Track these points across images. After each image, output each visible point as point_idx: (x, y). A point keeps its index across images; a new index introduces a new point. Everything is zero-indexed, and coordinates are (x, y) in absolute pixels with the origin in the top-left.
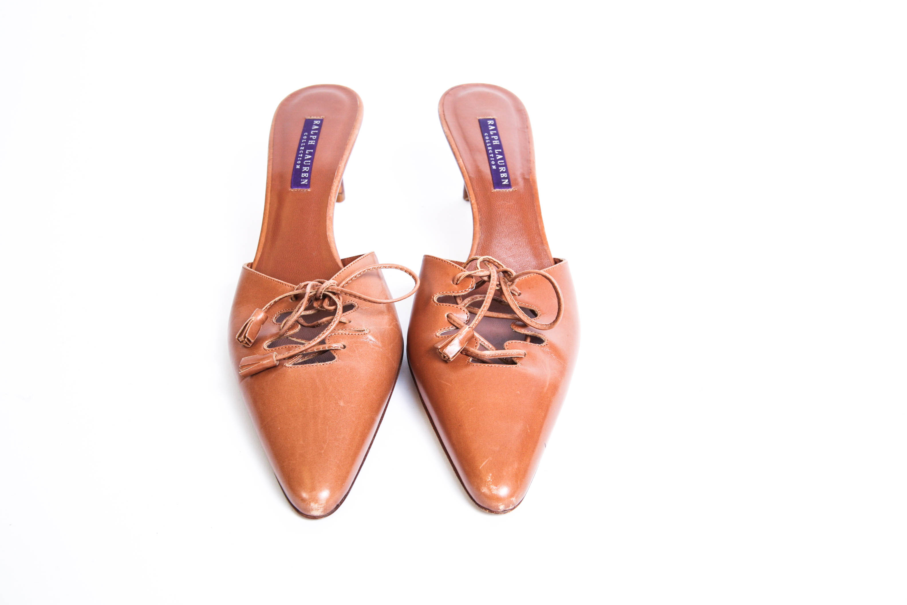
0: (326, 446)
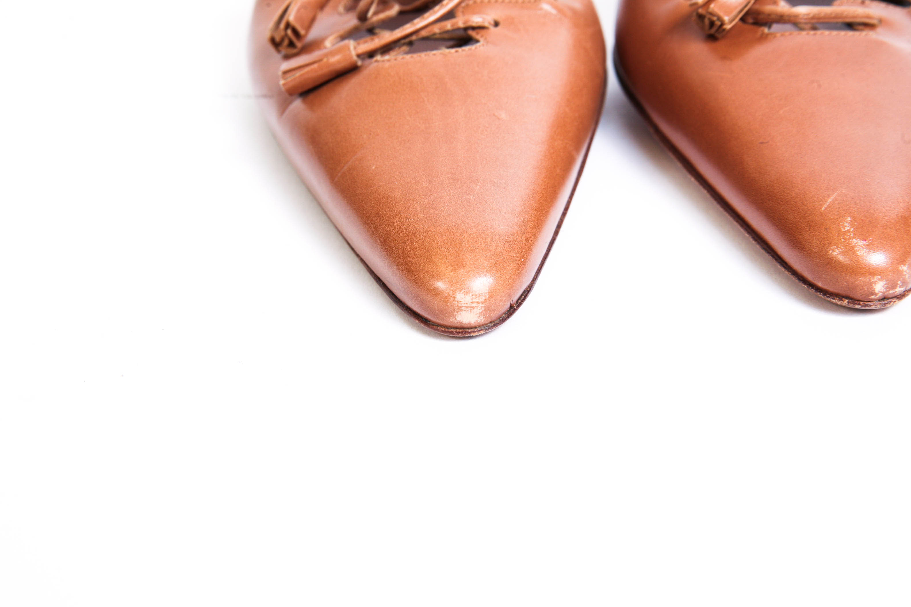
0: (478, 187)
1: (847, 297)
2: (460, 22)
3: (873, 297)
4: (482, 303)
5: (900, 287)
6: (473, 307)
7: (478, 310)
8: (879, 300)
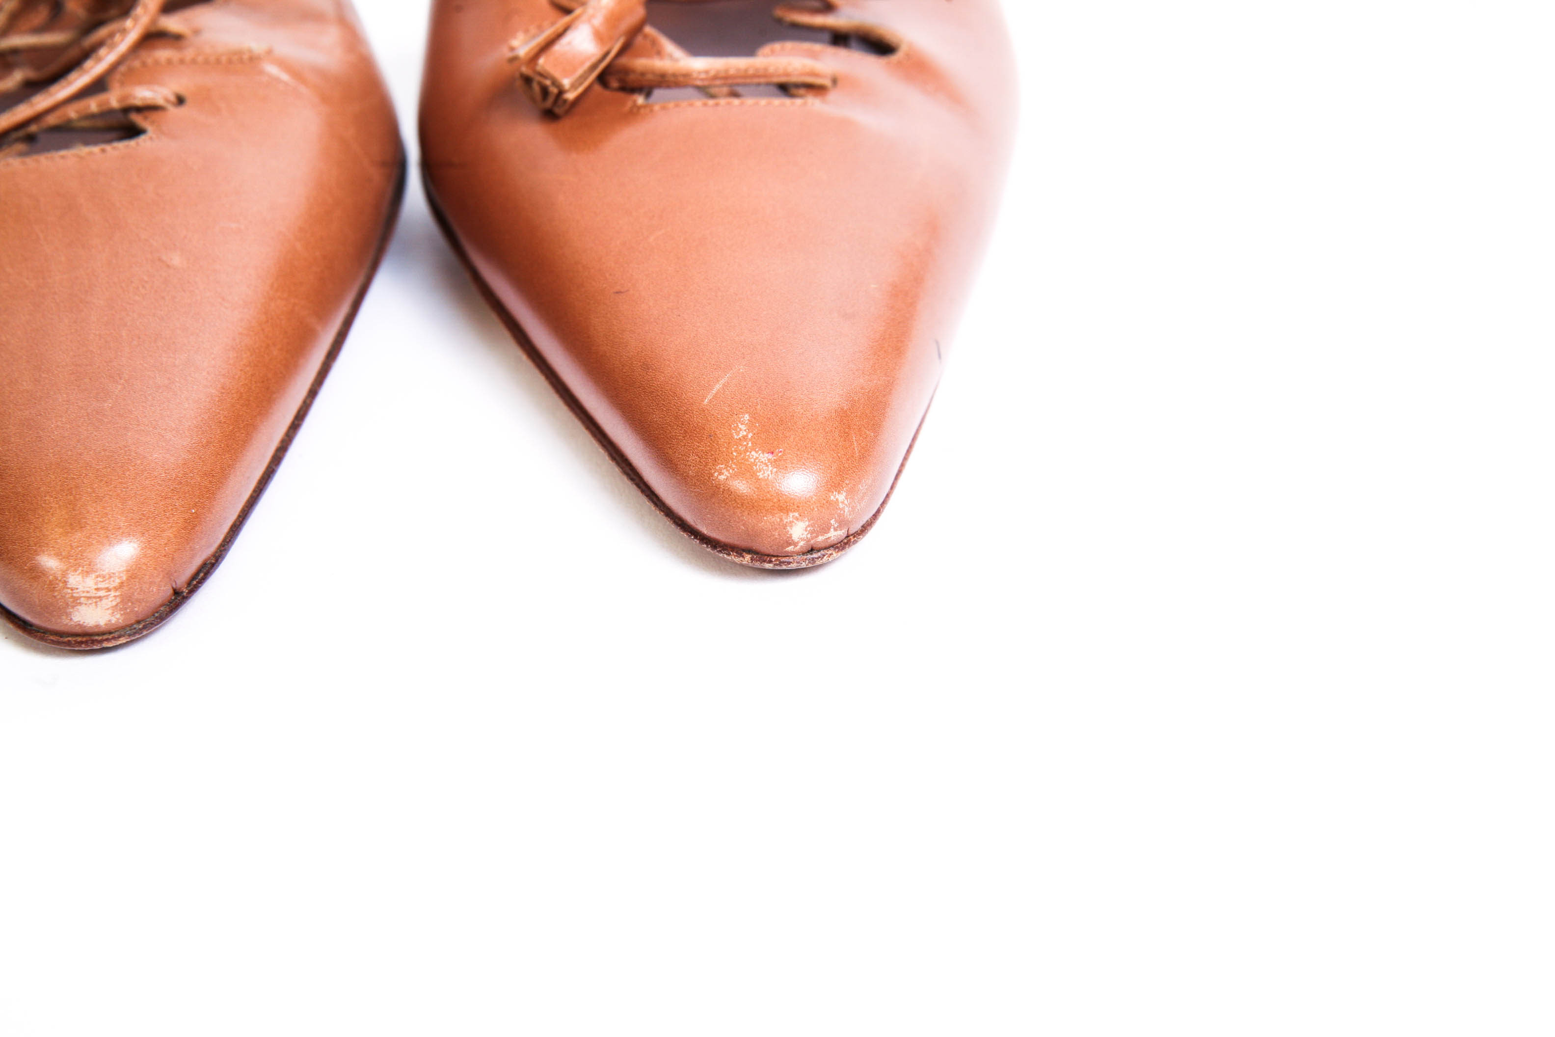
0: (120, 387)
1: (749, 551)
2: (113, 99)
3: (790, 549)
4: (116, 589)
5: (835, 530)
6: (100, 598)
7: (108, 603)
8: (803, 554)
